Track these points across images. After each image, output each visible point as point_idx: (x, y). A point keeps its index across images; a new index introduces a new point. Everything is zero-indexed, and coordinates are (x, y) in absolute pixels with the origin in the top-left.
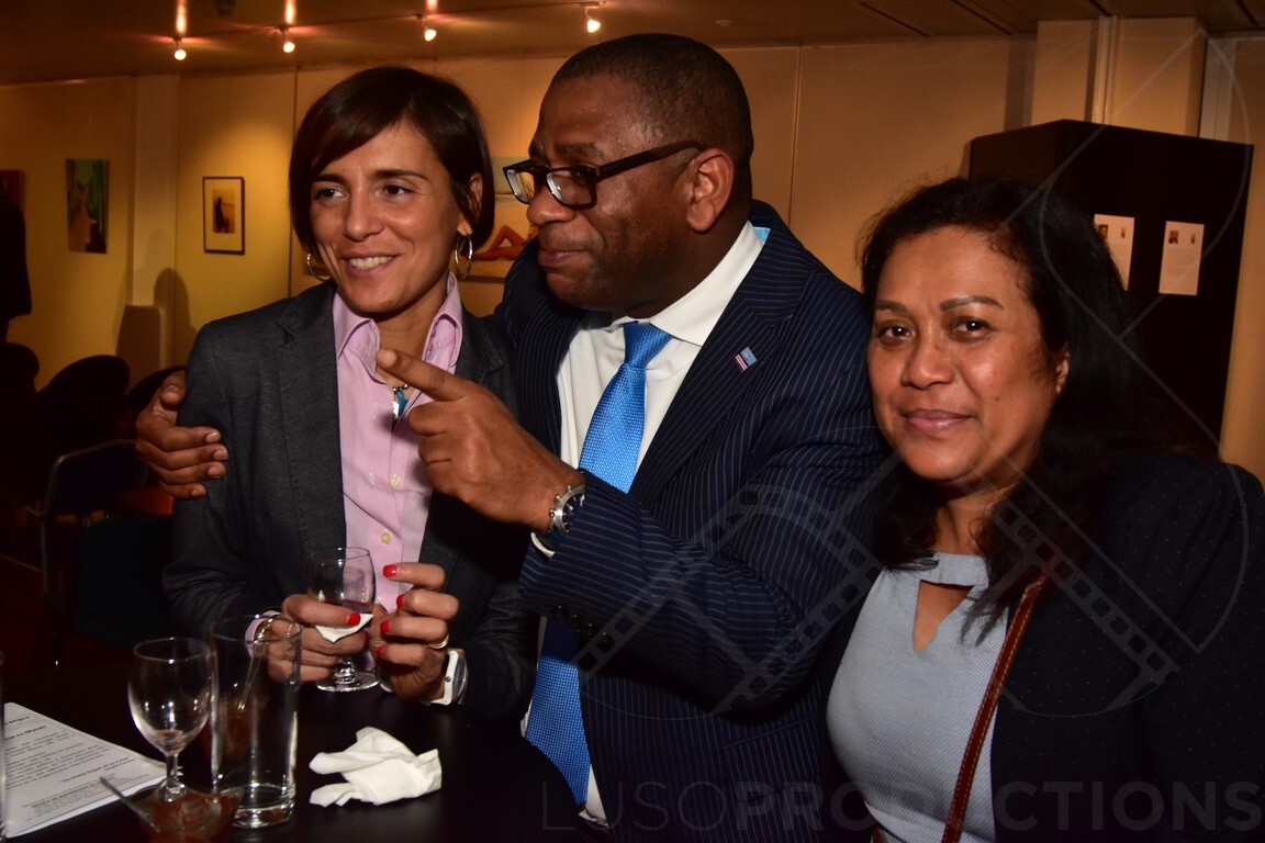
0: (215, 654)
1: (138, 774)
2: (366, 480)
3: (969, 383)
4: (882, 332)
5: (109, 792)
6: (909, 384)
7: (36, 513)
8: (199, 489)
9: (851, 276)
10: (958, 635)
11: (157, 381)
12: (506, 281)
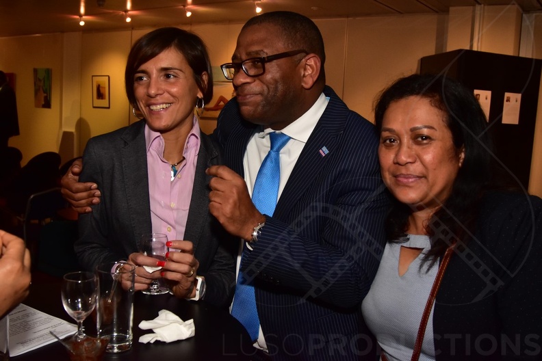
0: (98, 279)
1: (66, 330)
2: (160, 205)
3: (422, 162)
4: (385, 141)
5: (54, 337)
6: (397, 163)
7: (22, 220)
8: (89, 209)
9: (370, 117)
10: (418, 269)
11: (70, 164)
12: (218, 119)
